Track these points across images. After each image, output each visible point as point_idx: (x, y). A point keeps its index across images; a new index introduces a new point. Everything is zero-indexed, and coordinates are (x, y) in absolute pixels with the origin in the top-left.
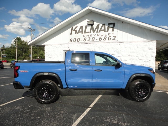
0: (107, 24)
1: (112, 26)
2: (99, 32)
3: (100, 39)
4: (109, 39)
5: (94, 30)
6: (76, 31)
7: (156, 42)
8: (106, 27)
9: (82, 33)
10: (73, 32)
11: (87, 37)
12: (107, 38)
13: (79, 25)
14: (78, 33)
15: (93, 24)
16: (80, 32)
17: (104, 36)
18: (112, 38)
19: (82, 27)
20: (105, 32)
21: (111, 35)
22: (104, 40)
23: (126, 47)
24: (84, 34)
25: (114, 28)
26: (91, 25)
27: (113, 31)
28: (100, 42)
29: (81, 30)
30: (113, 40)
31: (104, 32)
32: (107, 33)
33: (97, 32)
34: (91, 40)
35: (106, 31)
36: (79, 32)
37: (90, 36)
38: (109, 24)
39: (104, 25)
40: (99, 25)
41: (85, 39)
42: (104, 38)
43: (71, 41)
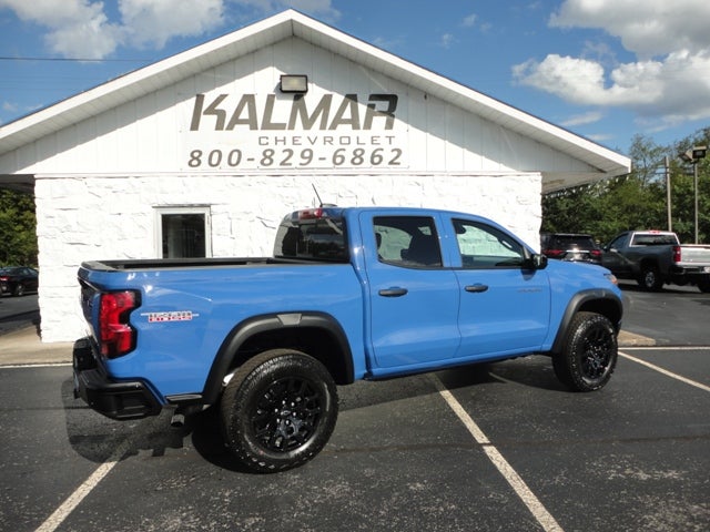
0: (363, 96)
1: (384, 105)
2: (333, 127)
3: (335, 156)
4: (376, 160)
5: (309, 116)
6: (222, 114)
7: (540, 178)
9: (254, 127)
10: (203, 118)
11: (279, 149)
12: (367, 157)
13: (234, 90)
14: (230, 127)
15: (306, 92)
16: (243, 122)
17: (354, 146)
18: (388, 156)
19: (249, 99)
20: (358, 128)
21: (384, 143)
22: (353, 161)
23: (440, 195)
24: (260, 132)
25: (393, 116)
26: (292, 96)
27: (389, 126)
28: (335, 171)
29: (245, 115)
30: (391, 163)
31: (354, 128)
32: (364, 135)
33: (323, 127)
34: (296, 160)
35: (362, 126)
36: (236, 120)
37: (289, 141)
38: (373, 97)
39: (352, 98)
40: (331, 96)
41: (268, 153)
42: (355, 153)
43: (195, 162)
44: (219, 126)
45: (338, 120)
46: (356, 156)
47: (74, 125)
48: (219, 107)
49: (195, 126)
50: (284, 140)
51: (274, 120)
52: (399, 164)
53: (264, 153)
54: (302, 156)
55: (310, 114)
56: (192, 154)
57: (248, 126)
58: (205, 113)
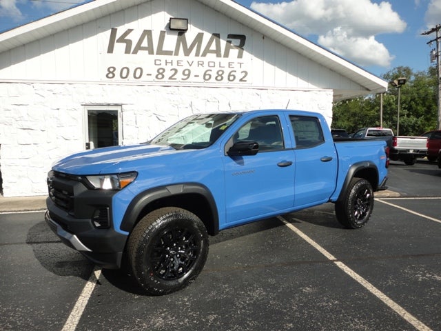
0: (224, 35)
1: (238, 42)
2: (204, 55)
3: (205, 75)
4: (232, 78)
5: (188, 47)
6: (129, 43)
7: (332, 93)
8: (223, 43)
9: (151, 52)
10: (116, 45)
11: (168, 68)
12: (225, 76)
13: (137, 27)
14: (135, 52)
15: (186, 30)
16: (144, 49)
17: (217, 68)
18: (239, 76)
19: (147, 33)
20: (220, 56)
21: (236, 67)
22: (216, 78)
24: (155, 57)
25: (243, 49)
26: (177, 32)
27: (240, 56)
28: (205, 85)
29: (145, 44)
30: (241, 80)
31: (217, 56)
32: (224, 61)
33: (197, 55)
34: (179, 76)
35: (222, 55)
36: (139, 47)
37: (175, 63)
38: (230, 36)
39: (217, 35)
40: (203, 34)
41: (161, 71)
42: (218, 73)
43: (111, 75)
44: (127, 51)
45: (207, 51)
46: (219, 75)
47: (24, 45)
48: (126, 38)
49: (110, 50)
50: (172, 63)
51: (165, 48)
52: (246, 81)
53: (158, 71)
54: (184, 74)
55: (189, 45)
56: (109, 70)
57: (147, 52)
58: (118, 41)
